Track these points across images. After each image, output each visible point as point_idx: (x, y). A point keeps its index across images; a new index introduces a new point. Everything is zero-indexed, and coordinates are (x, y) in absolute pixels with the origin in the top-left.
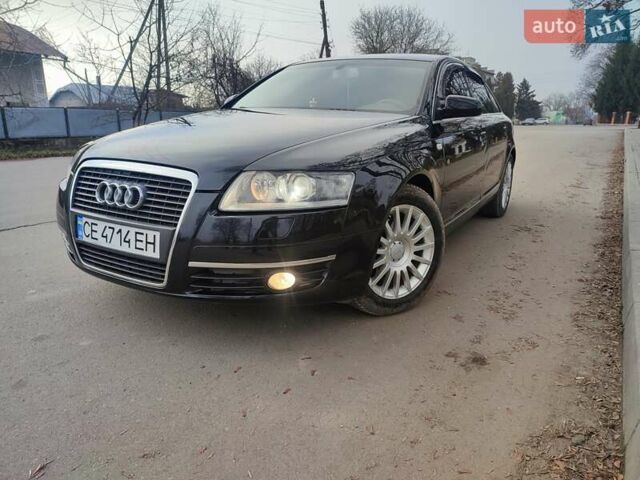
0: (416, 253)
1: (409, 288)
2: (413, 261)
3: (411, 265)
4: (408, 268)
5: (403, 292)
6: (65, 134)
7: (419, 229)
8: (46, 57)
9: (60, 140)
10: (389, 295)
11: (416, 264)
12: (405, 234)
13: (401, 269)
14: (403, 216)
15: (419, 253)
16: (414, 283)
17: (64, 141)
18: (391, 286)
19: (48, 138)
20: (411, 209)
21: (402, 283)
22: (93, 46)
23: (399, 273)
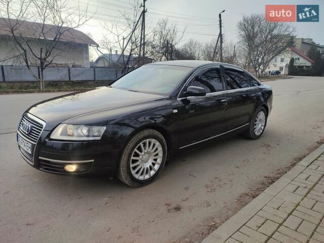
0: (154, 160)
1: (150, 175)
2: (153, 163)
3: (151, 165)
4: (150, 166)
5: (147, 177)
6: (93, 79)
7: (157, 149)
8: (90, 45)
9: (91, 82)
10: (141, 178)
11: (154, 164)
12: (150, 151)
13: (147, 166)
14: (150, 143)
15: (156, 160)
16: (152, 173)
17: (92, 82)
18: (142, 174)
19: (86, 81)
20: (153, 141)
21: (147, 173)
22: (108, 41)
23: (146, 169)
